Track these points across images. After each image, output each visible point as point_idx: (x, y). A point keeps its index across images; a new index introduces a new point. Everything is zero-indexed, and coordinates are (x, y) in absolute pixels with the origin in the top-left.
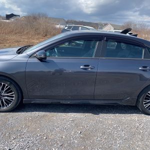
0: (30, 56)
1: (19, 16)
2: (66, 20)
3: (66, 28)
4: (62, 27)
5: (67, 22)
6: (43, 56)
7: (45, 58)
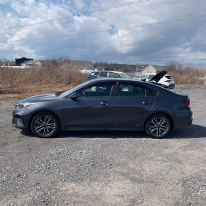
0: (67, 97)
1: (32, 60)
2: (94, 62)
3: (93, 74)
4: (89, 71)
5: (95, 66)
6: (75, 96)
7: (77, 98)
